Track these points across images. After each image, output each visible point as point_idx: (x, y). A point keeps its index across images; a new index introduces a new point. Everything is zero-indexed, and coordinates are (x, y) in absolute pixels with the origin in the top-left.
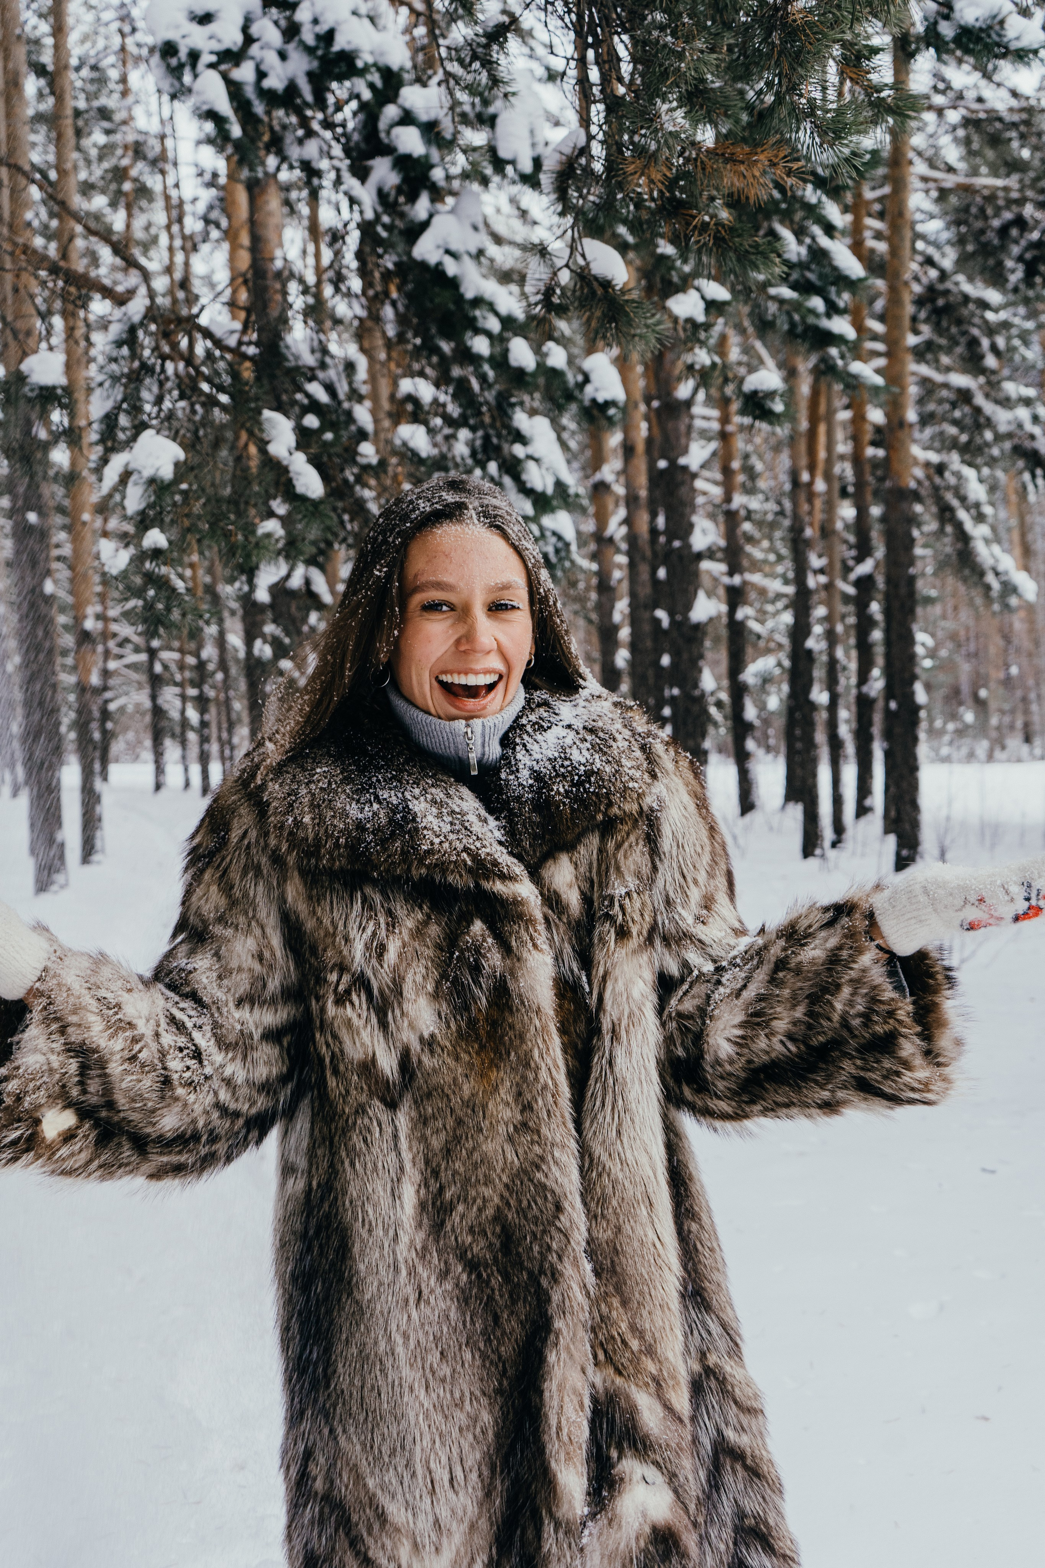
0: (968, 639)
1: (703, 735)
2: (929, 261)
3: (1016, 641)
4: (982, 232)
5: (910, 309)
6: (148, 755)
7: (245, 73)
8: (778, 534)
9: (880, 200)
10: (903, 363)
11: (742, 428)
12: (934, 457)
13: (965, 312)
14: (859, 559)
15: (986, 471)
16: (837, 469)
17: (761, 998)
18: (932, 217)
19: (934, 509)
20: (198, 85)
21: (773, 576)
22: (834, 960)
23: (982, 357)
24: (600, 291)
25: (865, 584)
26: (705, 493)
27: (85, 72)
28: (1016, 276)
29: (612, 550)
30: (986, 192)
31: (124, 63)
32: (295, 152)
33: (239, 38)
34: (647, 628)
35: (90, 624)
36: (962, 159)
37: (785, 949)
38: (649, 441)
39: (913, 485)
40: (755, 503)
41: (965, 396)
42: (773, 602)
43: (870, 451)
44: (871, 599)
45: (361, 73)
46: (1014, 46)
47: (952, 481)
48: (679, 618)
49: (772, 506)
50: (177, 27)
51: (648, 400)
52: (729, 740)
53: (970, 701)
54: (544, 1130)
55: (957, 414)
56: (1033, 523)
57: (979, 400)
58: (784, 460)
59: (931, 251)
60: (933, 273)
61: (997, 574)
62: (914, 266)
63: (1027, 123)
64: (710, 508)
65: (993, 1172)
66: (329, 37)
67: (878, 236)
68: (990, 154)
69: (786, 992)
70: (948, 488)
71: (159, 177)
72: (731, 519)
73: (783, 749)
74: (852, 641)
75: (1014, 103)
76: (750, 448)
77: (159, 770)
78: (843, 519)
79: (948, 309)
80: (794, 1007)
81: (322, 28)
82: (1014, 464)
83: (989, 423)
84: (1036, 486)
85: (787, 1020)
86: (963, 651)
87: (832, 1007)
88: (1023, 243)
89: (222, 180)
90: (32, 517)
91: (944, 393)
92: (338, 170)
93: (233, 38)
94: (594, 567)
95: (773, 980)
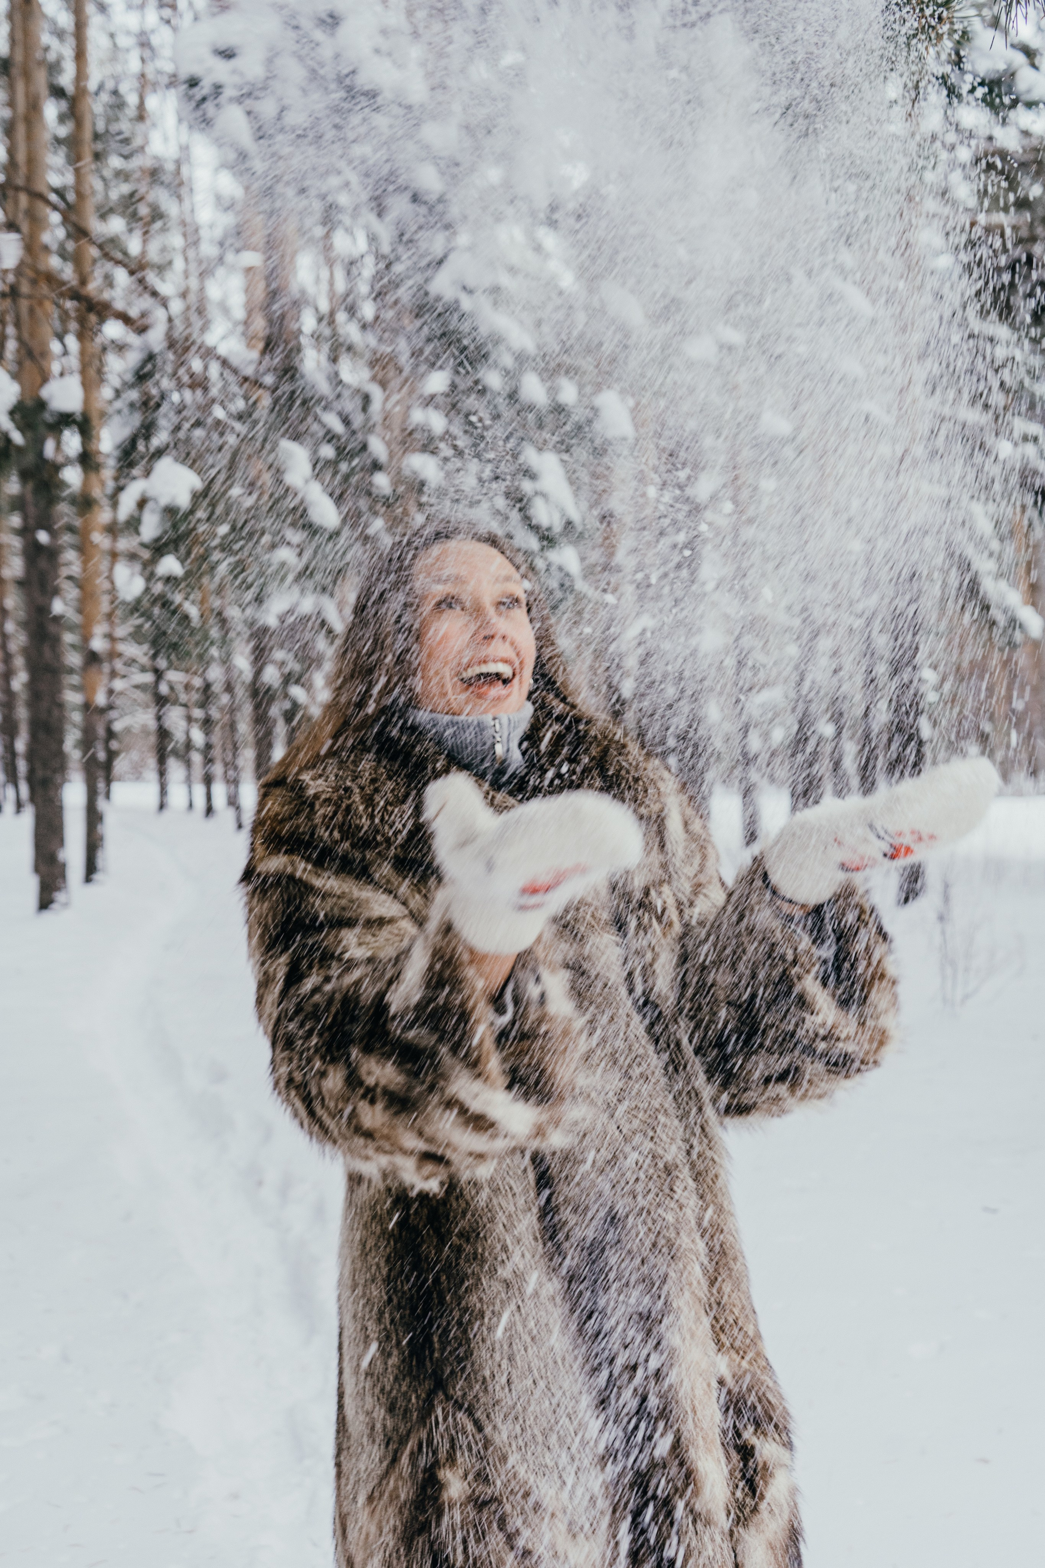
3: (1021, 676)
6: (151, 775)
27: (104, 97)
31: (143, 89)
35: (98, 644)
61: (1003, 609)
65: (994, 1211)
71: (175, 202)
75: (1025, 141)
77: (163, 791)
89: (240, 205)
90: (43, 537)
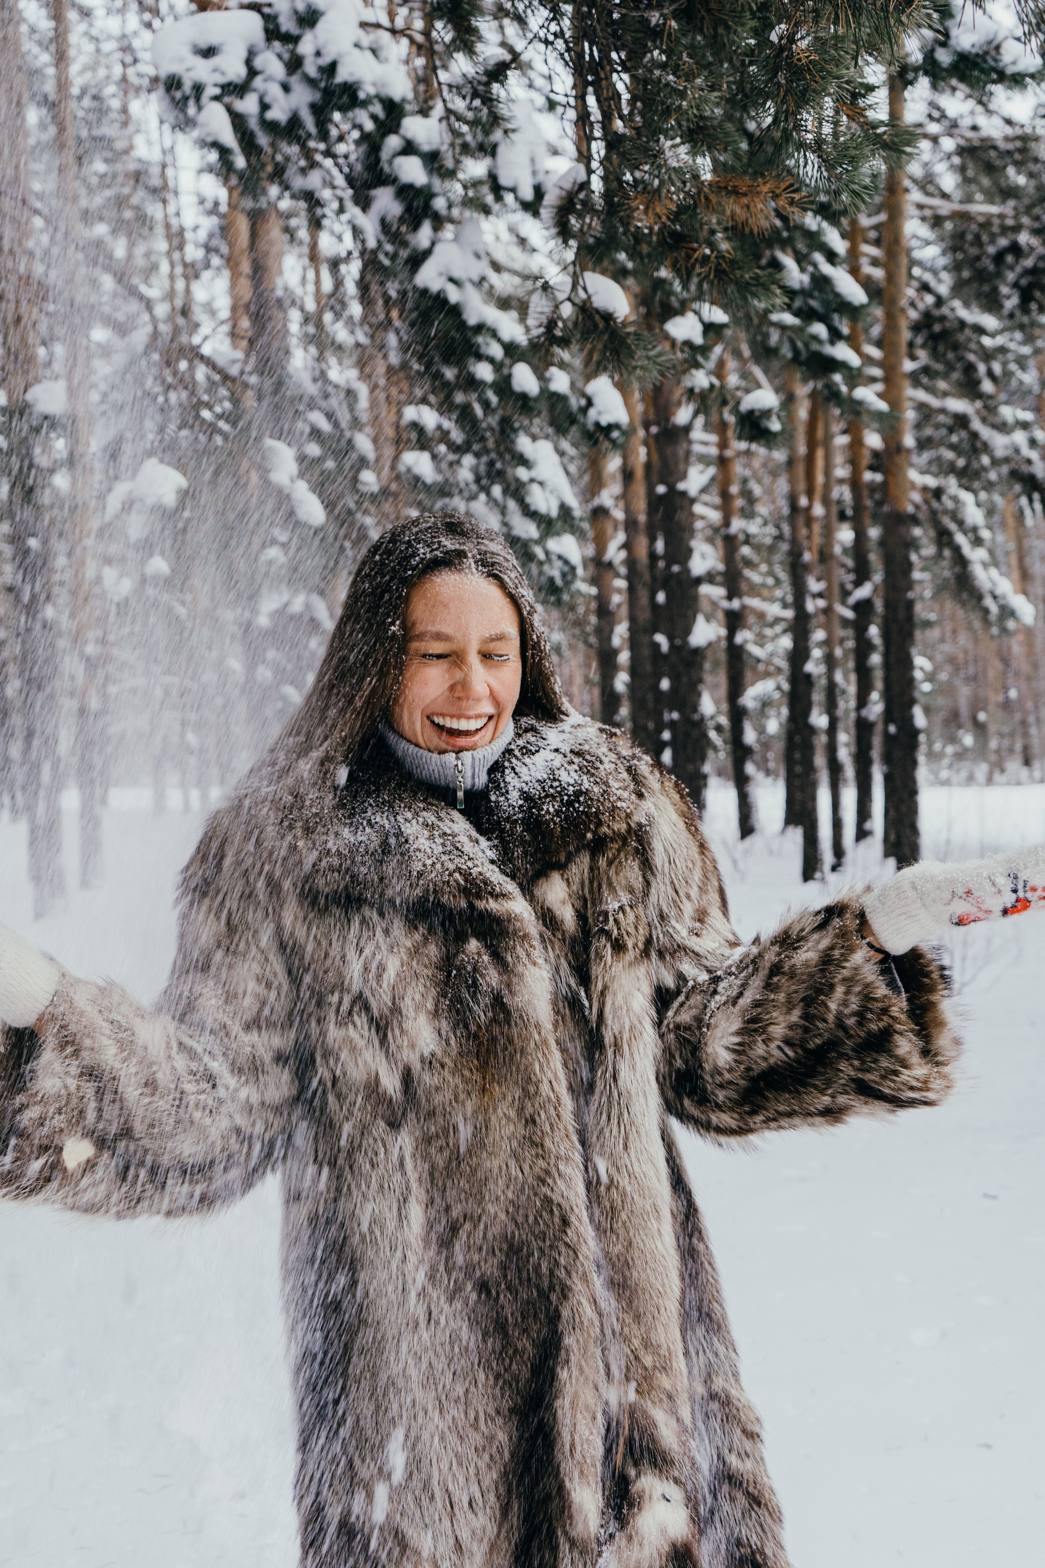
0: (966, 663)
1: (703, 759)
2: (925, 288)
3: (1014, 664)
4: (978, 258)
5: (906, 335)
6: (148, 780)
7: (248, 105)
8: (777, 557)
9: (876, 227)
10: (900, 389)
11: (739, 454)
12: (931, 482)
13: (961, 338)
14: (858, 583)
15: (983, 495)
16: (835, 494)
17: (757, 1004)
18: (928, 243)
19: (932, 533)
20: (202, 117)
21: (772, 600)
22: (827, 961)
23: (978, 382)
24: (601, 325)
25: (863, 608)
26: (703, 518)
27: (87, 102)
28: (1011, 303)
29: (610, 574)
30: (981, 219)
31: (126, 93)
32: (298, 182)
33: (243, 71)
34: (646, 652)
36: (958, 186)
37: (779, 954)
38: (648, 466)
39: (910, 509)
40: (753, 528)
41: (962, 421)
42: (771, 625)
43: (868, 476)
44: (870, 623)
45: (364, 104)
46: (1010, 70)
47: (949, 504)
48: (678, 642)
49: (771, 530)
50: (181, 60)
51: (646, 426)
52: (729, 764)
53: (968, 724)
54: (548, 1143)
55: (954, 438)
56: (1030, 547)
57: (976, 425)
58: (782, 485)
59: (928, 277)
60: (930, 299)
61: (995, 597)
62: (911, 292)
63: (1023, 150)
64: (709, 532)
65: (994, 1197)
66: (331, 69)
67: (875, 262)
68: (986, 181)
69: (781, 997)
70: (946, 512)
71: (160, 205)
72: (730, 544)
73: (782, 772)
74: (851, 664)
75: (1009, 131)
76: (747, 473)
77: (159, 795)
78: (842, 544)
79: (945, 334)
80: (789, 1011)
81: (325, 61)
82: (1011, 488)
83: (986, 448)
84: (1033, 510)
85: (783, 1025)
86: (962, 674)
87: (827, 1007)
88: (1019, 269)
89: (223, 208)
90: (34, 544)
91: (941, 418)
92: (341, 200)
93: (237, 71)
94: (594, 591)
95: (768, 986)
